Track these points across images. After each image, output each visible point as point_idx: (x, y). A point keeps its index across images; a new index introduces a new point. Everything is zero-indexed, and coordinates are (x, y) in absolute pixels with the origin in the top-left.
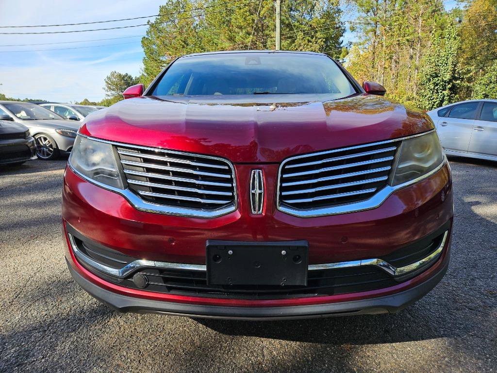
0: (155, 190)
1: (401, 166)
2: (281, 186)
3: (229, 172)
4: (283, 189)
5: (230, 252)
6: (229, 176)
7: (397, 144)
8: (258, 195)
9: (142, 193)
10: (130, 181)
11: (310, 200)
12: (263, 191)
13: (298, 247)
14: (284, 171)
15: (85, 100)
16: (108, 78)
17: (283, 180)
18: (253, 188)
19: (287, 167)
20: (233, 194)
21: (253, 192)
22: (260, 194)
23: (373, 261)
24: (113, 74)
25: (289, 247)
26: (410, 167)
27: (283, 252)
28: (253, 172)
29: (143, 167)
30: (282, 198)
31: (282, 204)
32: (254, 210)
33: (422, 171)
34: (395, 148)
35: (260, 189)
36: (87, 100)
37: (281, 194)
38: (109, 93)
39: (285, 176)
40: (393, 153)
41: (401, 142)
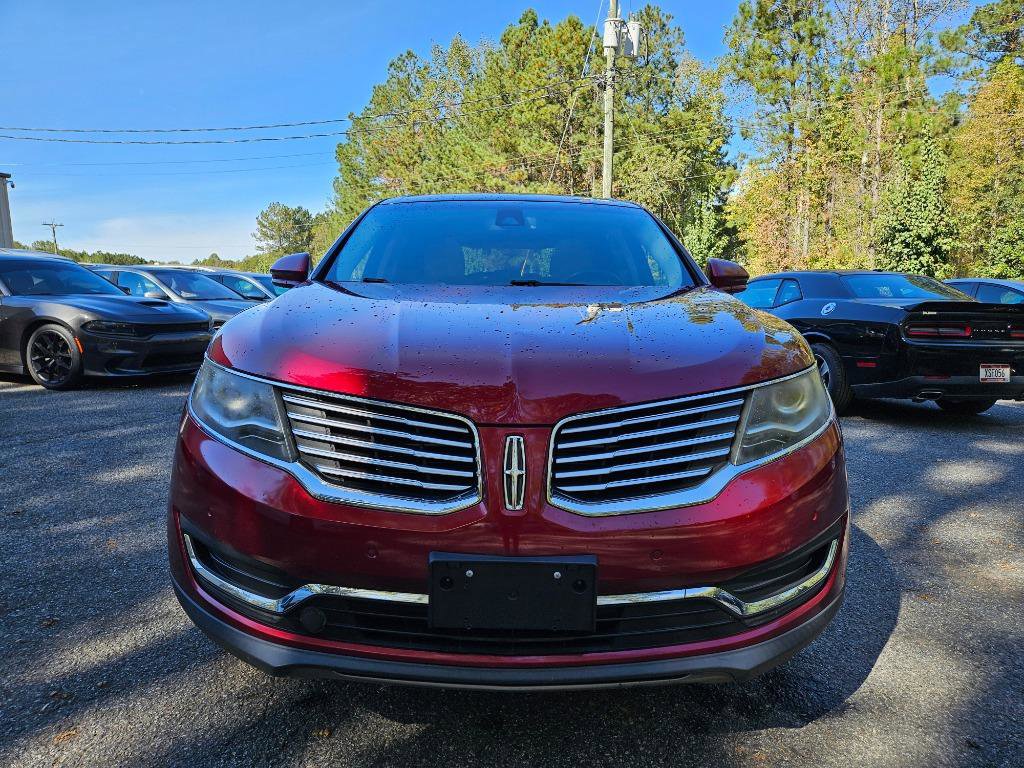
0: (345, 464)
1: (750, 432)
2: (554, 463)
3: (469, 438)
4: (557, 468)
5: (470, 573)
6: (469, 446)
7: (745, 395)
8: (516, 478)
9: (322, 469)
10: (302, 449)
11: (602, 487)
12: (524, 472)
13: (580, 566)
14: (560, 438)
15: (212, 256)
16: (264, 215)
17: (558, 453)
18: (509, 467)
19: (564, 432)
20: (475, 475)
21: (508, 472)
22: (520, 477)
23: (707, 591)
24: (272, 208)
25: (567, 566)
26: (766, 434)
27: (557, 574)
28: (508, 439)
29: (326, 426)
30: (556, 482)
31: (556, 493)
32: (510, 503)
33: (790, 439)
34: (742, 402)
35: (520, 468)
36: (217, 256)
37: (554, 475)
38: (263, 244)
39: (560, 446)
40: (740, 409)
41: (752, 390)
